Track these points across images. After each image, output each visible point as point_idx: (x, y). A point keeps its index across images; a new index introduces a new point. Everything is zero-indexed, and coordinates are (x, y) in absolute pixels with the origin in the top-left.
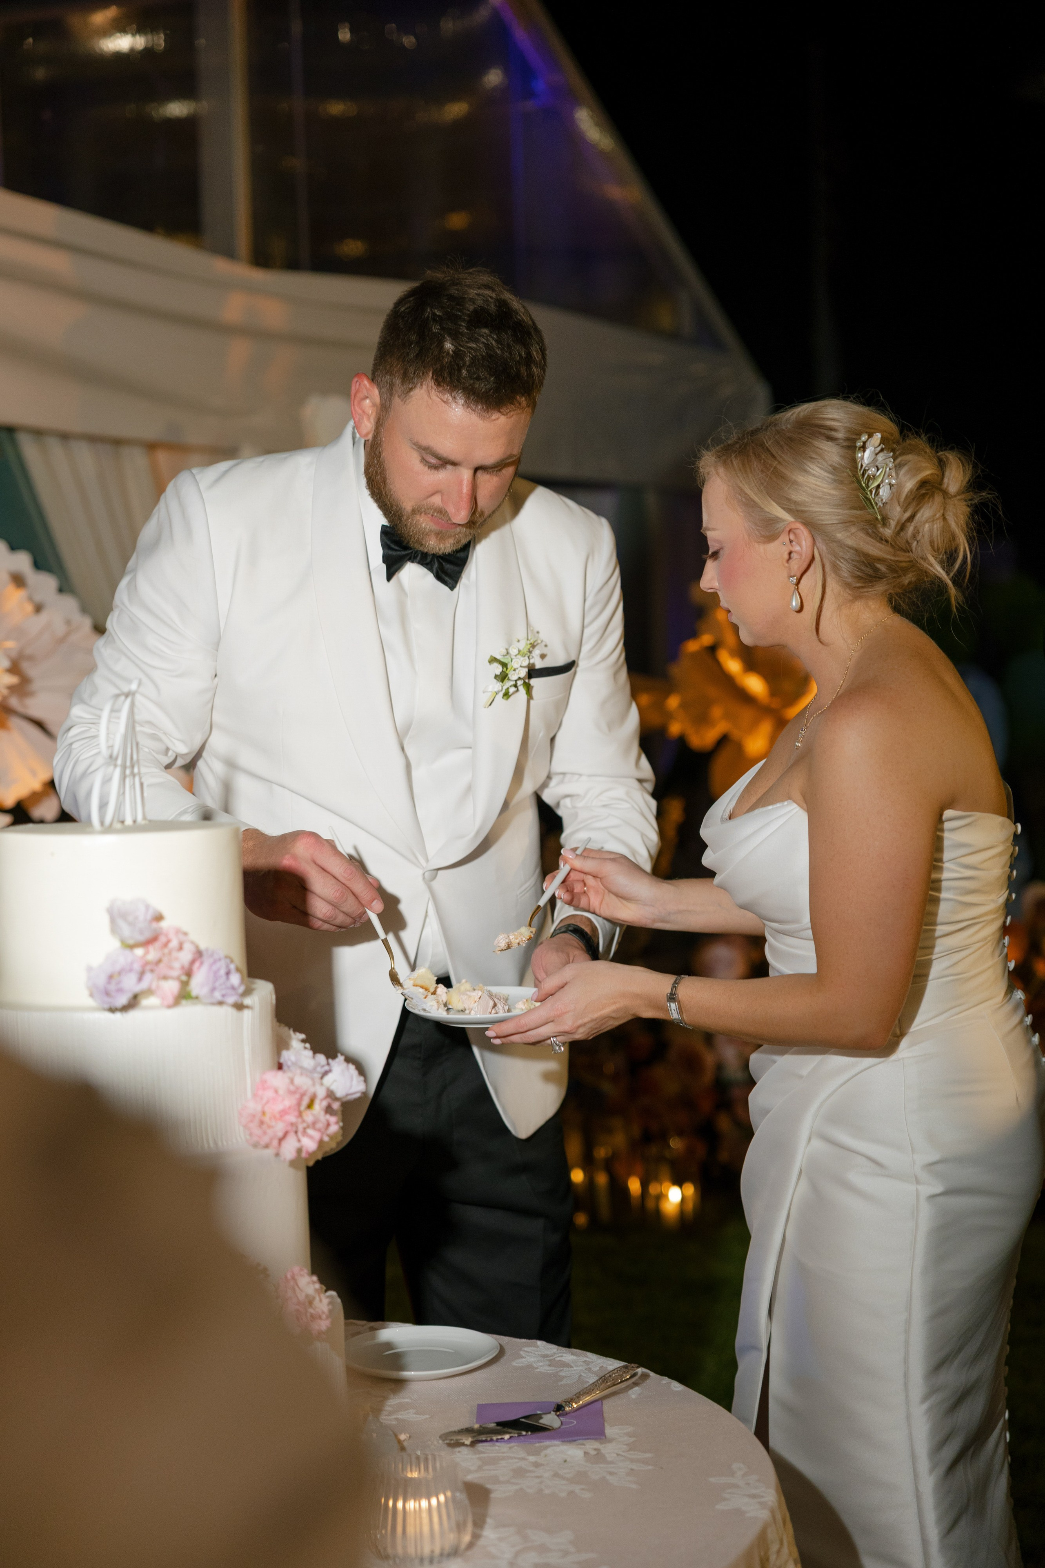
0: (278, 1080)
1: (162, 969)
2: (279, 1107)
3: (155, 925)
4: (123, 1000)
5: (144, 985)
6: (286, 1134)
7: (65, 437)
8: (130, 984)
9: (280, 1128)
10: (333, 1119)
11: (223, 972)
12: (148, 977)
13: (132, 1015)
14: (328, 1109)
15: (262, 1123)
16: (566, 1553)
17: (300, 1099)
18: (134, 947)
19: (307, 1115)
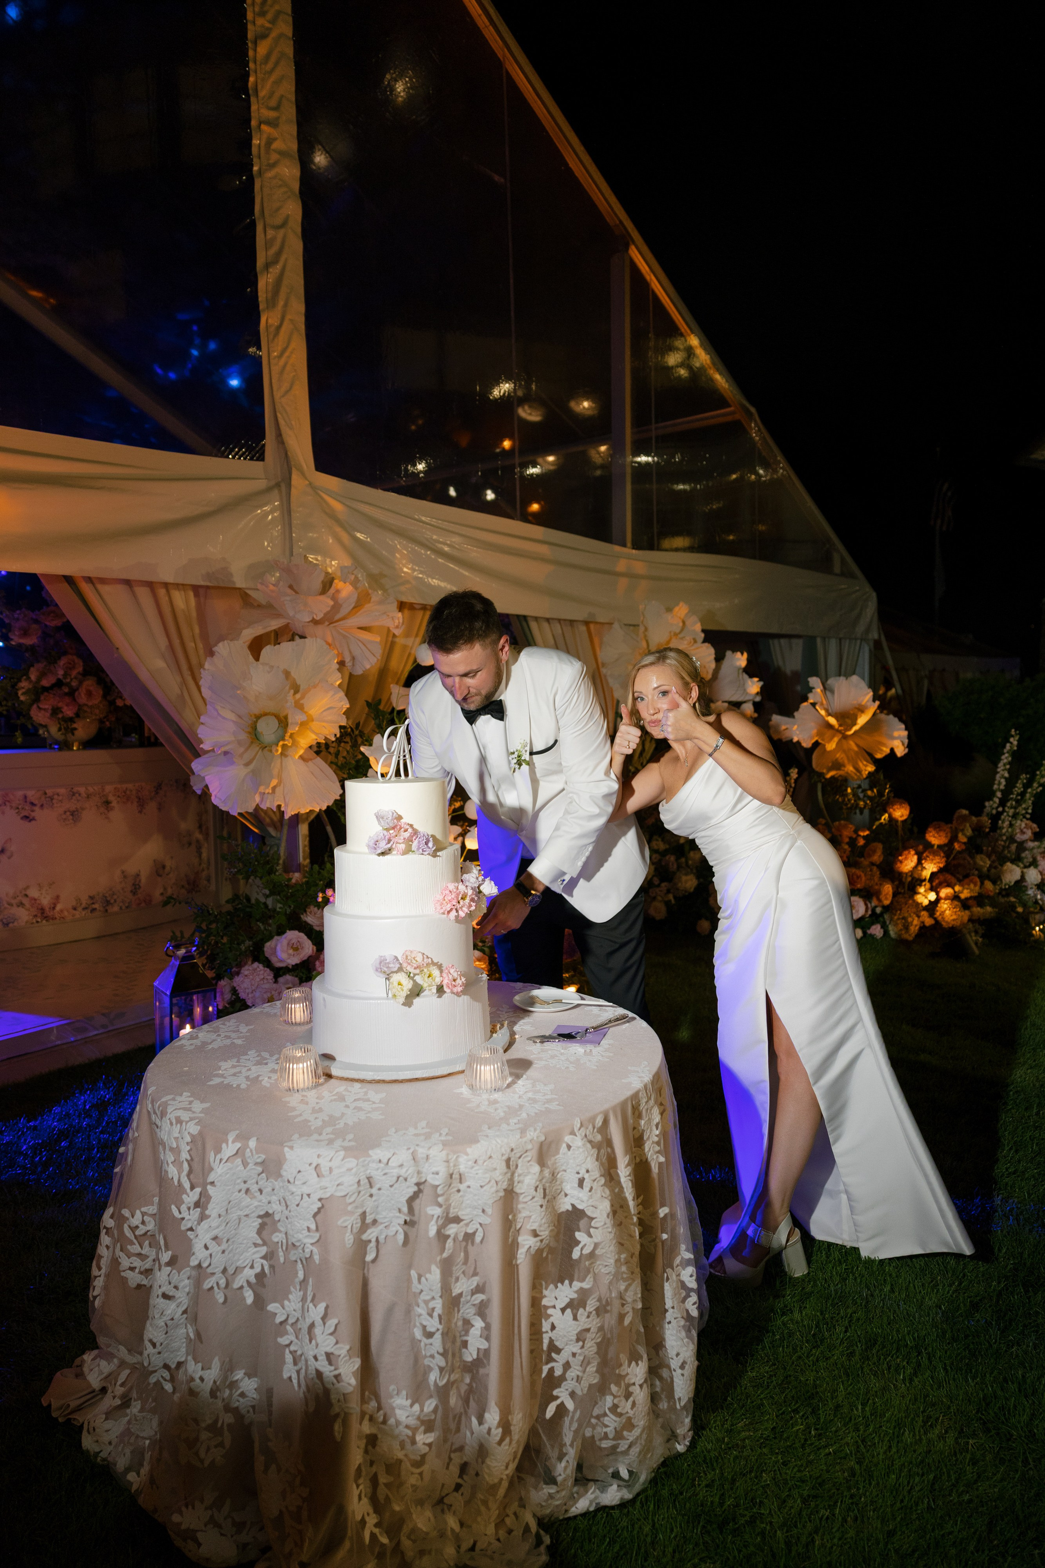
0: (452, 886)
1: (396, 839)
2: (450, 898)
3: (396, 821)
4: (379, 851)
5: (389, 846)
6: (451, 910)
7: (548, 620)
8: (383, 846)
9: (449, 907)
10: (474, 904)
11: (424, 842)
12: (392, 843)
13: (387, 857)
14: (472, 900)
15: (442, 904)
16: (545, 1094)
17: (458, 895)
18: (387, 830)
19: (461, 902)
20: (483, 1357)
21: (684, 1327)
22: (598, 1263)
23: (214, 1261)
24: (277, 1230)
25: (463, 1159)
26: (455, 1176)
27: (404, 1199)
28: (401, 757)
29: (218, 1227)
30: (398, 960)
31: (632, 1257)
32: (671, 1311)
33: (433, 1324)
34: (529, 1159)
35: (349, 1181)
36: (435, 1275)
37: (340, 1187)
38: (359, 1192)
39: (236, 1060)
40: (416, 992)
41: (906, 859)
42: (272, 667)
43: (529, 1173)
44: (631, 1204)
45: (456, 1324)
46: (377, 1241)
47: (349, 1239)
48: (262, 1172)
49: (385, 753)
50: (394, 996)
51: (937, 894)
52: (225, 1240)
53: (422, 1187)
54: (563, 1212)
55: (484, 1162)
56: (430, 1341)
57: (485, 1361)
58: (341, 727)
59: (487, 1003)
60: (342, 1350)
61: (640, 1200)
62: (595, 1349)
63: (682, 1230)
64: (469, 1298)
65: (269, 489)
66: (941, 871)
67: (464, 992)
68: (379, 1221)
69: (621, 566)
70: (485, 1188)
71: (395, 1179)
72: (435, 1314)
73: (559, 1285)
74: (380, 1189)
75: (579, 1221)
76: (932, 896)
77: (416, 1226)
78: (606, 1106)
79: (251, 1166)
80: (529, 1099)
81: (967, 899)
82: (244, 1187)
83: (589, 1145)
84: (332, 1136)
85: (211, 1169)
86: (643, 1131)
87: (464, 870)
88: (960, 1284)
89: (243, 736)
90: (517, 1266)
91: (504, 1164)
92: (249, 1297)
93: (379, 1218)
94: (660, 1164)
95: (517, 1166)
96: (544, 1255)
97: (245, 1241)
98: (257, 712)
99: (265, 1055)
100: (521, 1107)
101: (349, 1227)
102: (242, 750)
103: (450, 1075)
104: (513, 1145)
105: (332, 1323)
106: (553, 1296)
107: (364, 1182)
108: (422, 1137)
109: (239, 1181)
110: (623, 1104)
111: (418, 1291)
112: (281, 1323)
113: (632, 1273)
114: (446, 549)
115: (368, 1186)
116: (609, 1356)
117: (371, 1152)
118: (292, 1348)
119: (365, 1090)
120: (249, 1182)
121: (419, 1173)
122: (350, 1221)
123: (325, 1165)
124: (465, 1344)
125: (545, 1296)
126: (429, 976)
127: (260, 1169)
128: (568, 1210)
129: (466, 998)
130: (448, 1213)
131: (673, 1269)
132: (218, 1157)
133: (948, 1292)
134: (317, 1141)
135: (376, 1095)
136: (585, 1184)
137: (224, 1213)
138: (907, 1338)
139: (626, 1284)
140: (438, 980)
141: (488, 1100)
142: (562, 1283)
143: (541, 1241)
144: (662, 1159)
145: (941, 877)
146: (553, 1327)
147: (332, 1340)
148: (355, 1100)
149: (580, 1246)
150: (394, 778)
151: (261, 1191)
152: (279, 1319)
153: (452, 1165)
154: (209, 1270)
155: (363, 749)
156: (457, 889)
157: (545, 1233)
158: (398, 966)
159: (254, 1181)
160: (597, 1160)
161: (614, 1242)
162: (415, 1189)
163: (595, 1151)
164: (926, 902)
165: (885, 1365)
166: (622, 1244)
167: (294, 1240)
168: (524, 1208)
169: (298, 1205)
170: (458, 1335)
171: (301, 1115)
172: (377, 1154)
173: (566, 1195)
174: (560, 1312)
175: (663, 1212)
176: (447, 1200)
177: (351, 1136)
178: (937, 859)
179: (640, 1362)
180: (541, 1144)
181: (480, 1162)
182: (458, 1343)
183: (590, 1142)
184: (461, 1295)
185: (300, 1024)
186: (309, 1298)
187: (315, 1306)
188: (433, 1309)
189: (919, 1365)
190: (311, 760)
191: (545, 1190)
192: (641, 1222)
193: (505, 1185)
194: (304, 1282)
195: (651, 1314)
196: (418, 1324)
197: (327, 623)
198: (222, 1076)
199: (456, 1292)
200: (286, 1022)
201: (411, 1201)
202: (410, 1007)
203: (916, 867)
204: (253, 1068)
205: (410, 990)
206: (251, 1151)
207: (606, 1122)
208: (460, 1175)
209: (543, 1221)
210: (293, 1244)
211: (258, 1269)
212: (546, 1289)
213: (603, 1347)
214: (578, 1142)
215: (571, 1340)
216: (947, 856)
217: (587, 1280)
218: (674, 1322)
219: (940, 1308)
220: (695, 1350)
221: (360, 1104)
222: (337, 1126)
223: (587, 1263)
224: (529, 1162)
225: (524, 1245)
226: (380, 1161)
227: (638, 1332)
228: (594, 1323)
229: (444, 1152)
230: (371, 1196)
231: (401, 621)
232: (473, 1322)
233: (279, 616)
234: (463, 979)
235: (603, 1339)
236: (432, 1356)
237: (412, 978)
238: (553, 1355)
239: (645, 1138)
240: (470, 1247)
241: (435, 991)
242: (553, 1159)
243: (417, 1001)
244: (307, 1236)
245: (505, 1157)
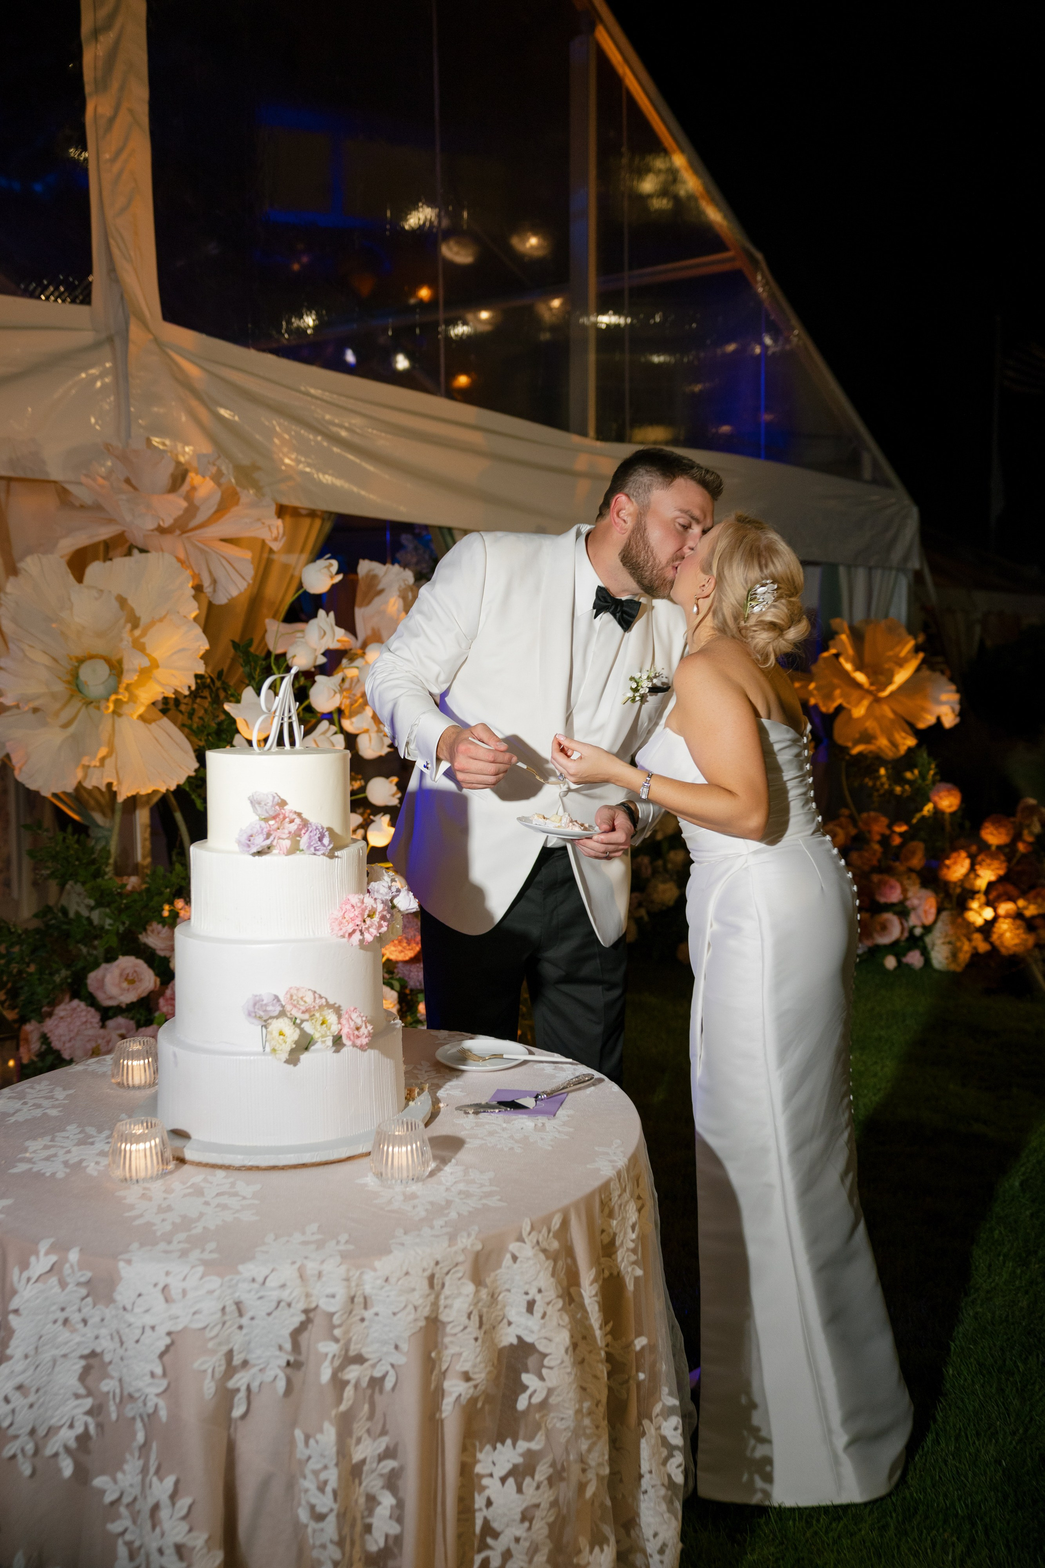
0: (355, 899)
1: (278, 833)
2: (352, 915)
3: (277, 807)
4: (255, 850)
5: (268, 842)
6: (354, 931)
8: (260, 842)
9: (350, 928)
10: (385, 924)
11: (317, 837)
12: (272, 838)
13: (265, 858)
14: (383, 918)
15: (340, 924)
16: (482, 1185)
17: (363, 910)
18: (266, 820)
19: (368, 921)
20: (394, 1544)
21: (664, 1498)
22: (552, 1415)
23: (19, 1418)
24: (105, 1375)
25: (369, 1276)
26: (359, 1300)
27: (286, 1332)
28: (286, 719)
29: (24, 1372)
30: (279, 1000)
31: (597, 1405)
32: (647, 1477)
33: (325, 1503)
34: (460, 1275)
35: (210, 1308)
36: (329, 1435)
37: (197, 1316)
38: (224, 1323)
39: (49, 1138)
40: (305, 1044)
41: (955, 863)
42: (102, 591)
43: (460, 1294)
44: (598, 1333)
45: (356, 1501)
46: (249, 1389)
47: (209, 1387)
48: (87, 1296)
49: (264, 713)
50: (274, 1050)
51: (995, 910)
52: (34, 1389)
53: (311, 1315)
54: (504, 1347)
55: (399, 1280)
56: (321, 1525)
57: (396, 1550)
58: (197, 676)
59: (401, 1058)
60: (198, 1540)
61: (608, 1328)
62: (545, 1531)
63: (665, 1367)
64: (374, 1465)
65: (96, 345)
66: (1001, 880)
67: (370, 1046)
68: (252, 1362)
69: (581, 463)
70: (399, 1316)
71: (274, 1304)
72: (329, 1489)
73: (499, 1445)
74: (252, 1318)
75: (527, 1358)
76: (988, 913)
77: (303, 1369)
78: (565, 1202)
79: (71, 1287)
80: (460, 1192)
81: (1033, 917)
82: (62, 1316)
83: (542, 1256)
84: (186, 1246)
85: (14, 1292)
86: (615, 1234)
87: (371, 877)
88: (1026, 1430)
89: (60, 687)
90: (442, 1421)
91: (425, 1283)
92: (67, 1467)
93: (252, 1358)
94: (637, 1279)
95: (443, 1285)
96: (479, 1405)
97: (62, 1391)
98: (79, 652)
99: (91, 1130)
100: (449, 1203)
101: (210, 1371)
102: (57, 706)
103: (349, 1159)
104: (438, 1257)
105: (184, 1503)
106: (490, 1460)
107: (231, 1308)
108: (313, 1247)
109: (54, 1308)
110: (589, 1198)
111: (304, 1457)
112: (113, 1503)
113: (597, 1427)
114: (344, 433)
115: (236, 1314)
116: (565, 1540)
117: (241, 1268)
118: (128, 1537)
119: (231, 1180)
120: (68, 1310)
121: (308, 1295)
122: (212, 1363)
123: (176, 1287)
124: (368, 1528)
125: (479, 1461)
126: (323, 1023)
127: (83, 1291)
128: (512, 1345)
129: (372, 1053)
130: (347, 1351)
131: (651, 1421)
132: (25, 1275)
133: (1011, 1443)
134: (166, 1252)
135: (247, 1186)
136: (536, 1308)
137: (32, 1353)
138: (957, 1505)
139: (590, 1442)
140: (335, 1029)
141: (404, 1194)
142: (503, 1443)
143: (476, 1387)
144: (639, 1272)
145: (1000, 889)
146: (489, 1503)
147: (184, 1527)
148: (218, 1195)
149: (528, 1392)
150: (275, 748)
151: (85, 1322)
152: (109, 1498)
153: (353, 1284)
154: (11, 1432)
155: (227, 707)
156: (363, 902)
157: (480, 1376)
158: (279, 1009)
159: (75, 1307)
160: (553, 1275)
161: (574, 1386)
162: (303, 1317)
163: (550, 1264)
164: (979, 921)
165: (929, 1541)
166: (583, 1389)
167: (131, 1390)
168: (452, 1342)
169: (137, 1341)
170: (359, 1516)
171: (141, 1216)
172: (249, 1270)
173: (510, 1323)
174: (499, 1483)
175: (640, 1343)
176: (347, 1332)
177: (212, 1245)
178: (996, 864)
179: (605, 1547)
180: (477, 1255)
181: (393, 1280)
182: (359, 1528)
183: (544, 1251)
184: (363, 1461)
185: (139, 1088)
186: (152, 1470)
187: (161, 1480)
188: (326, 1482)
189: (973, 1541)
190: (154, 720)
191: (481, 1317)
192: (610, 1358)
193: (426, 1312)
194: (145, 1447)
195: (621, 1481)
196: (303, 1502)
197: (178, 532)
198: (30, 1161)
199: (357, 1457)
200: (120, 1085)
201: (296, 1334)
202: (295, 1065)
203: (967, 875)
204: (74, 1149)
205: (296, 1043)
206: (72, 1266)
207: (565, 1223)
208: (365, 1298)
209: (478, 1359)
210: (131, 1396)
211: (79, 1429)
212: (481, 1451)
213: (557, 1530)
214: (526, 1251)
215: (514, 1520)
216: (1009, 860)
217: (538, 1437)
218: (651, 1492)
219: (1000, 1464)
220: (679, 1529)
221: (224, 1200)
222: (194, 1232)
223: (537, 1416)
224: (460, 1279)
225: (451, 1393)
226: (253, 1280)
227: (602, 1505)
228: (546, 1495)
229: (343, 1268)
230: (241, 1327)
231: (281, 531)
232: (381, 1498)
233: (111, 521)
234: (370, 1027)
235: (556, 1518)
236: (323, 1546)
237: (299, 1026)
238: (489, 1541)
239: (618, 1243)
240: (377, 1396)
241: (329, 1043)
242: (493, 1274)
243: (305, 1057)
244: (150, 1385)
245: (428, 1273)
